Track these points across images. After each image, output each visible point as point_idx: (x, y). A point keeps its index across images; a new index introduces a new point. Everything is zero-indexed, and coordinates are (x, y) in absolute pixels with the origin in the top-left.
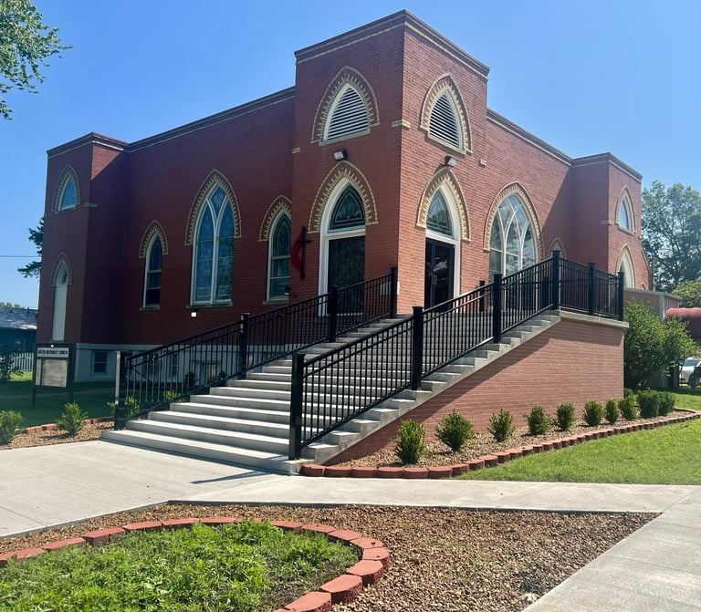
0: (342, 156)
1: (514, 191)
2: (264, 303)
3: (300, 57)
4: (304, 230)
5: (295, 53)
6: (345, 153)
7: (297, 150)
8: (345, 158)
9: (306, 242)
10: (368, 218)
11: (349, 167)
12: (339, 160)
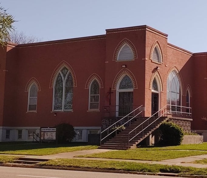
0: (125, 67)
1: (174, 69)
2: (87, 111)
3: (108, 31)
4: (111, 89)
5: (106, 30)
6: (126, 66)
7: (107, 62)
8: (126, 68)
9: (111, 92)
10: (134, 87)
11: (127, 70)
12: (124, 68)
